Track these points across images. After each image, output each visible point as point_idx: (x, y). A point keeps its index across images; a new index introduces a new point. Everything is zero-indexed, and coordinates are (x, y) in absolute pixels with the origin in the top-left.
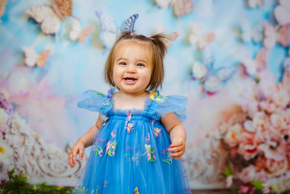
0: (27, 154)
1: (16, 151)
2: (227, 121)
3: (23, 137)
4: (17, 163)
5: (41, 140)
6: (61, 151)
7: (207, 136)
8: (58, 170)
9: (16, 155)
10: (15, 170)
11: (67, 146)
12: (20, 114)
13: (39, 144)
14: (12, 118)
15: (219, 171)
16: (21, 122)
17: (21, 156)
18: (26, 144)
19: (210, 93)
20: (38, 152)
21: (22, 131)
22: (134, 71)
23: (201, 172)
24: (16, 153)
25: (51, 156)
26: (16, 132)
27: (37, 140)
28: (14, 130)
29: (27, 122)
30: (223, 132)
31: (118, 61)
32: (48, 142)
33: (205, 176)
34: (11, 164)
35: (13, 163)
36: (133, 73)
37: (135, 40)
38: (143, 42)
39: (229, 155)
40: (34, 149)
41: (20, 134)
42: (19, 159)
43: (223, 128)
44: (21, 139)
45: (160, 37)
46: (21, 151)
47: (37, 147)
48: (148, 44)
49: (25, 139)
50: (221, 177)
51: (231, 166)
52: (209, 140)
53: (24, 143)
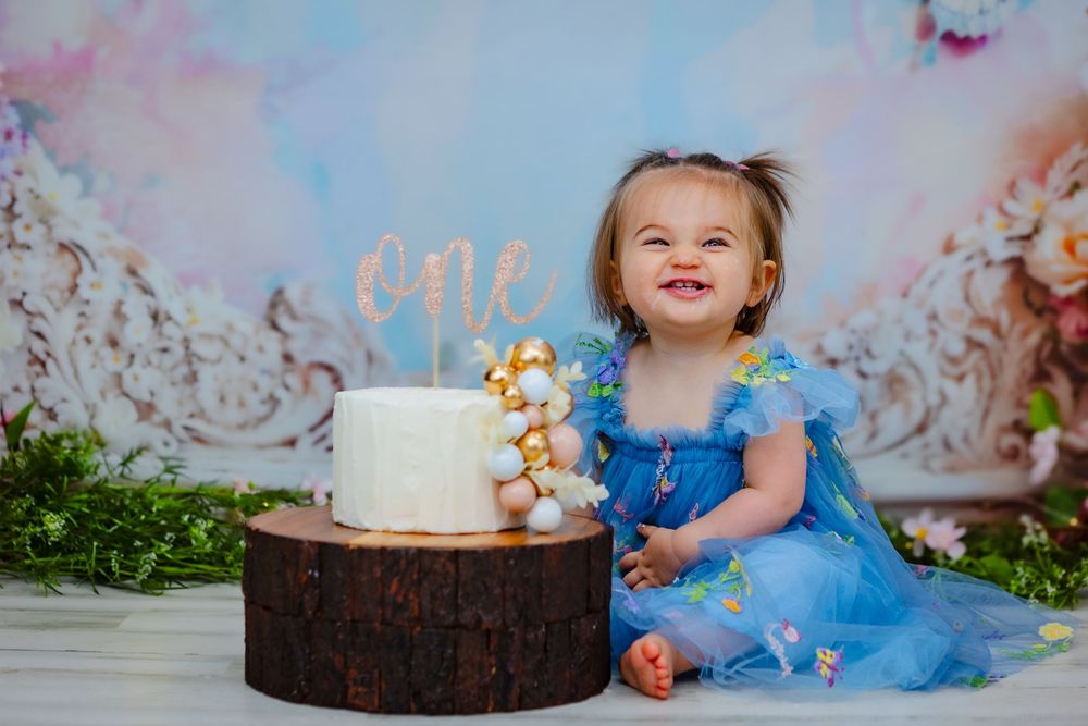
0: (88, 340)
1: (39, 324)
2: (1041, 177)
3: (68, 257)
4: (41, 383)
5: (154, 275)
6: (247, 324)
7: (949, 248)
8: (233, 415)
9: (38, 346)
10: (35, 417)
11: (277, 300)
12: (51, 154)
13: (147, 291)
14: (19, 173)
15: (1004, 414)
16: (60, 190)
17: (61, 353)
18: (84, 291)
19: (959, 43)
20: (138, 331)
21: (64, 233)
22: (696, 262)
23: (916, 417)
24: (39, 335)
25: (199, 347)
26: (35, 235)
27: (133, 272)
28: (28, 227)
29: (87, 190)
30: (1023, 228)
31: (638, 234)
32: (186, 280)
33: (933, 434)
34: (17, 389)
35: (25, 386)
36: (694, 267)
37: (690, 167)
38: (716, 174)
39: (1053, 335)
40: (119, 314)
41: (53, 249)
42: (50, 364)
43: (1023, 211)
44: (60, 272)
45: (770, 167)
46: (62, 328)
47: (136, 306)
48: (734, 182)
49: (79, 271)
50: (1012, 439)
51: (1062, 387)
52: (955, 264)
53: (74, 288)
